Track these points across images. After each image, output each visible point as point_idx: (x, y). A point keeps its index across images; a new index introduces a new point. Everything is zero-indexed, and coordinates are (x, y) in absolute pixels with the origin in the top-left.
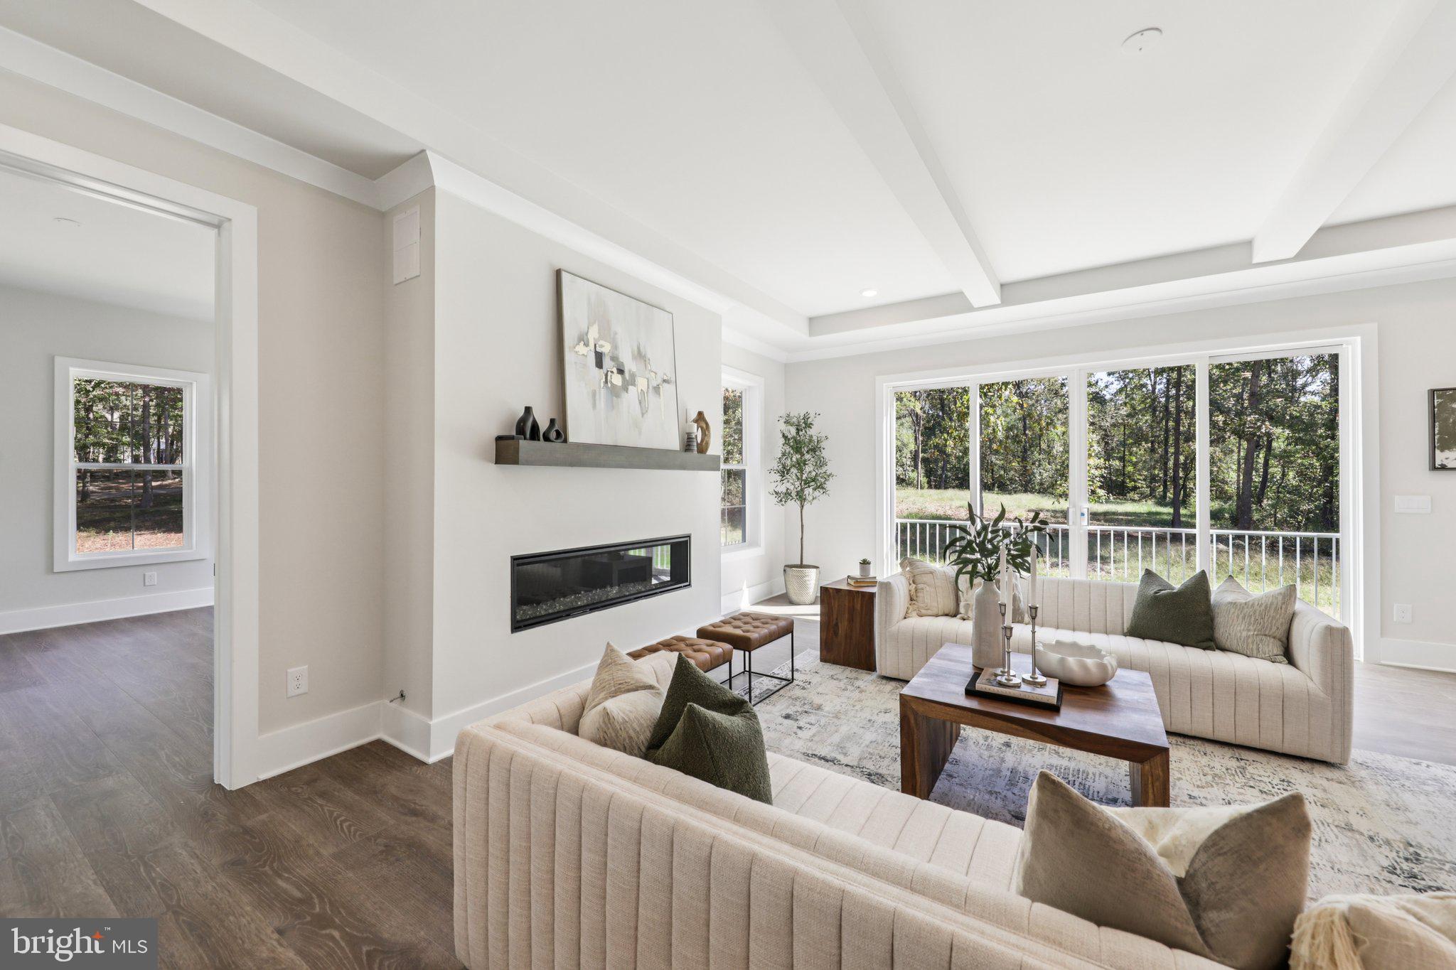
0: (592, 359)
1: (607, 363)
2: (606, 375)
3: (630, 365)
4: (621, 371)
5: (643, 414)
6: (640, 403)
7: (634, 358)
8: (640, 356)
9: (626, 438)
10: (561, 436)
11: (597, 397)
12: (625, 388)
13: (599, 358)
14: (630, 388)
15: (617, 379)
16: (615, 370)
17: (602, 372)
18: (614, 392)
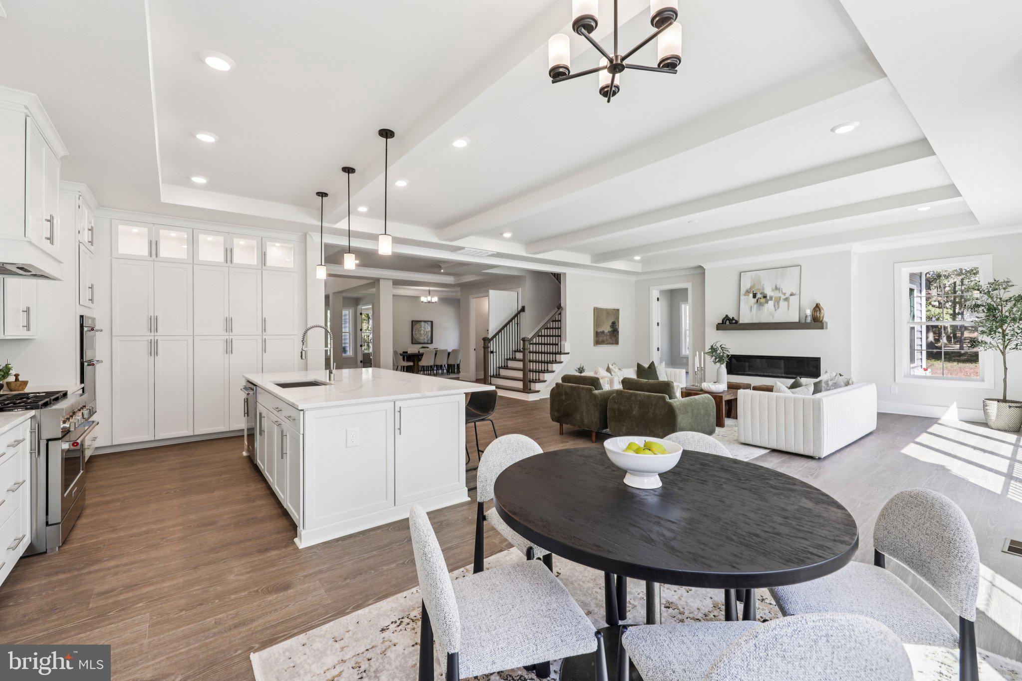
0: (751, 295)
1: (759, 296)
2: (757, 300)
3: (769, 292)
4: (765, 297)
5: (775, 310)
6: (774, 306)
7: (773, 290)
8: (777, 288)
9: (765, 318)
10: (737, 322)
11: (752, 308)
12: (767, 302)
13: (754, 296)
14: (769, 302)
15: (763, 300)
16: (762, 297)
17: (755, 300)
18: (761, 305)
